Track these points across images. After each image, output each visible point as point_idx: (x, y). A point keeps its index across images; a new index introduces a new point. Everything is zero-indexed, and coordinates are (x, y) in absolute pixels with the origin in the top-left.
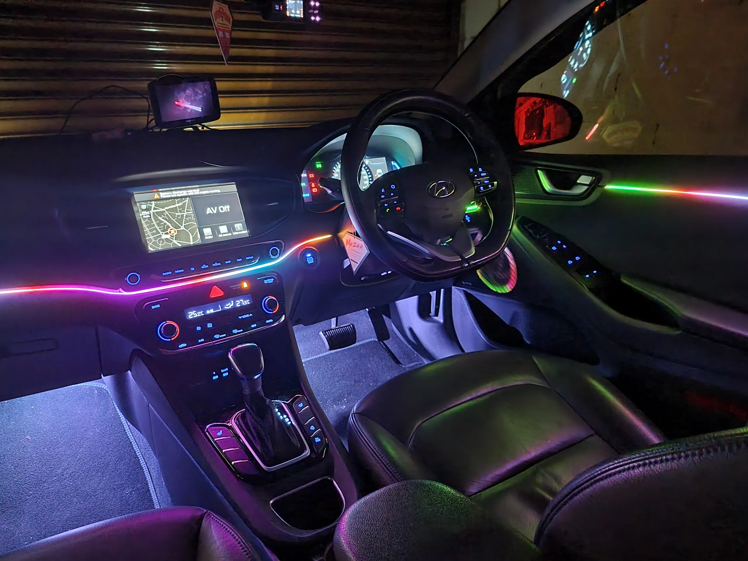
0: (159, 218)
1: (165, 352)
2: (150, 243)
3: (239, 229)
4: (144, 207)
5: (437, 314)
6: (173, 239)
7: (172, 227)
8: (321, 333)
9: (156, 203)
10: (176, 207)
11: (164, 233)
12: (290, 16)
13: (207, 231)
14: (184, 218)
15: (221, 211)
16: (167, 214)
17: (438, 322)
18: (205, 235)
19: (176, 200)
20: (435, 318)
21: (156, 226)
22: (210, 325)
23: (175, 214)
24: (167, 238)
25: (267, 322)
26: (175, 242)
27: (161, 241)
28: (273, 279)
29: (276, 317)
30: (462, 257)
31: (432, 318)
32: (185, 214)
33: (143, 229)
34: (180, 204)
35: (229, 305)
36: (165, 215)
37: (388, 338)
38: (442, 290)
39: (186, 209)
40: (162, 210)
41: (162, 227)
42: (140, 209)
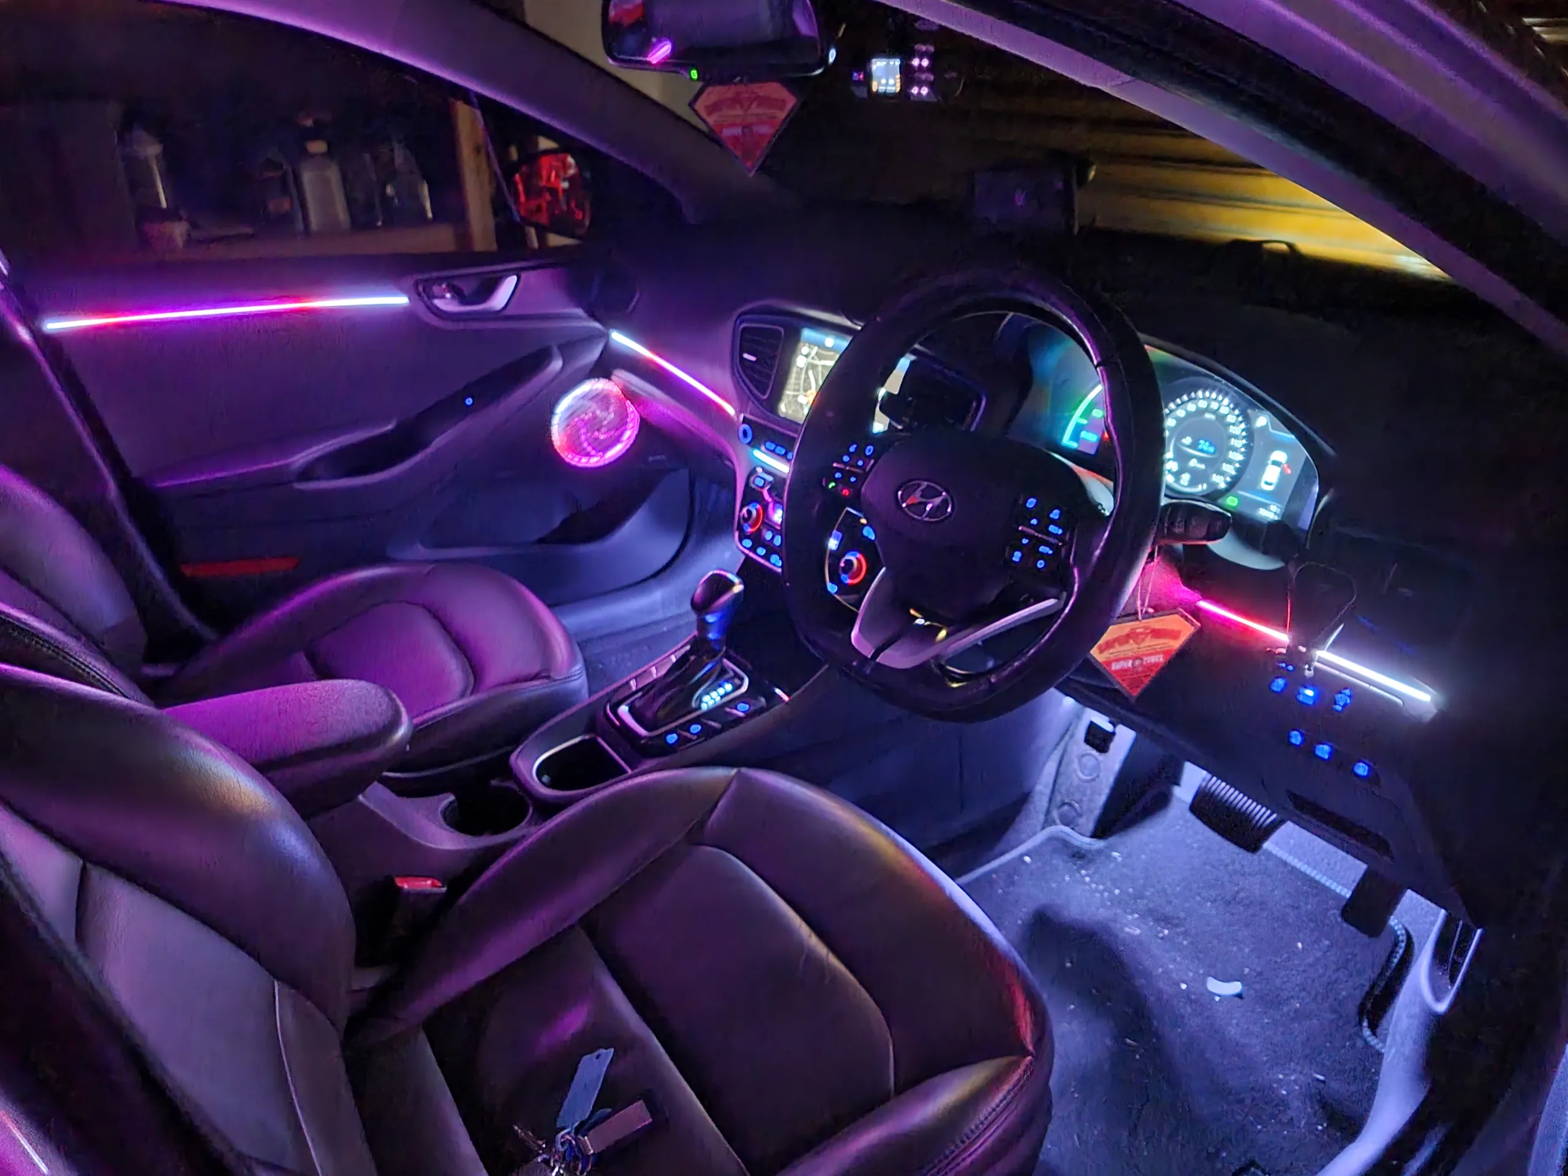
0: (810, 372)
2: (786, 400)
4: (805, 351)
9: (817, 350)
12: (877, 91)
21: (802, 381)
41: (806, 385)
42: (801, 352)
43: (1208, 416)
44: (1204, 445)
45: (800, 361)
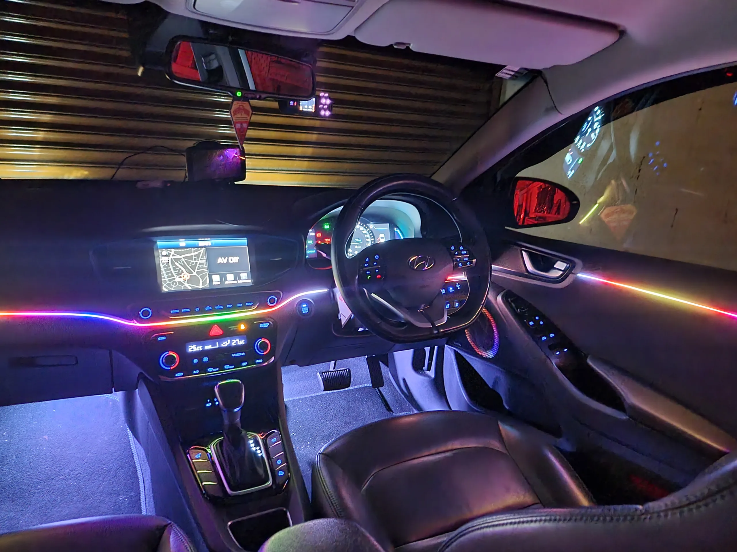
0: (176, 263)
1: (163, 378)
2: (165, 284)
3: (244, 278)
4: (164, 253)
5: (429, 369)
6: (185, 282)
7: (185, 272)
8: (318, 374)
9: (175, 250)
10: (192, 256)
11: (178, 276)
12: (302, 110)
13: (216, 279)
14: (198, 265)
15: (230, 261)
16: (183, 261)
17: (428, 376)
18: (213, 281)
19: (193, 249)
20: (428, 372)
21: (172, 270)
22: (205, 359)
23: (190, 262)
24: (180, 282)
25: (257, 361)
26: (187, 285)
27: (174, 284)
28: (268, 324)
29: (266, 358)
30: (433, 324)
31: (425, 372)
32: (199, 262)
33: (160, 271)
34: (196, 253)
35: (226, 344)
36: (182, 261)
37: (382, 385)
38: (436, 347)
39: (200, 258)
40: (179, 257)
41: (177, 271)
42: (160, 255)
45: (163, 260)
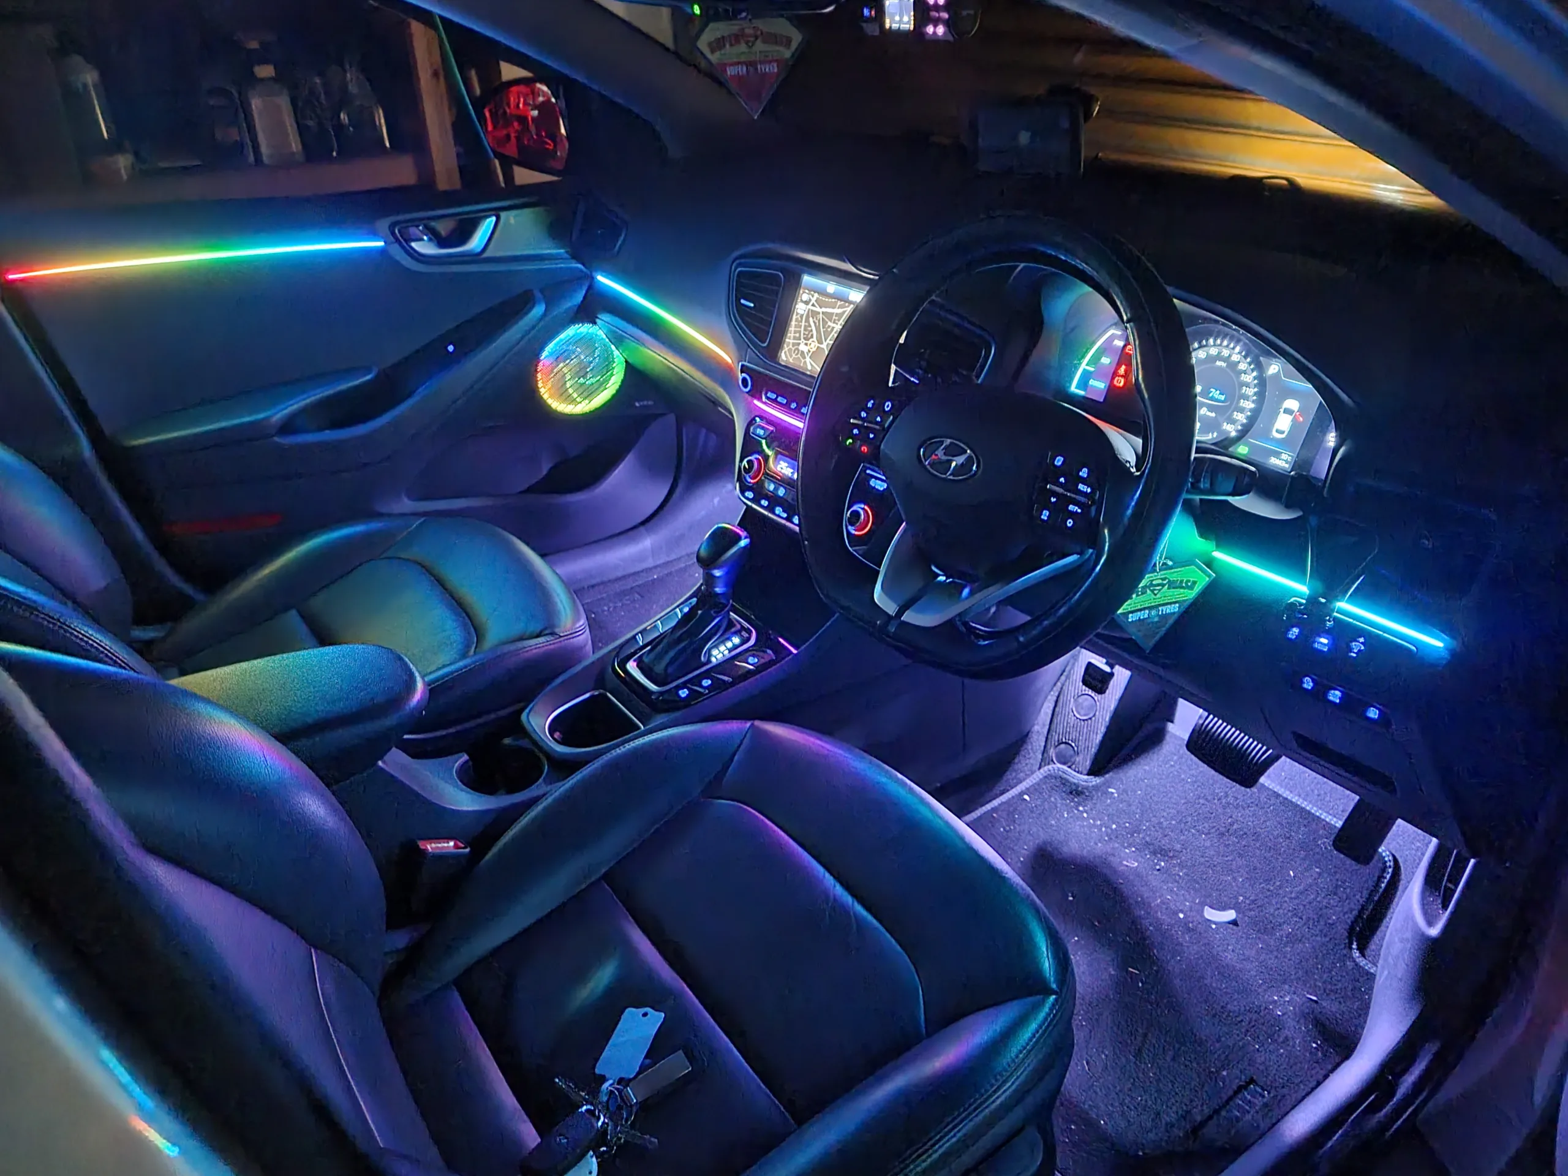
0: (811, 319)
2: (788, 351)
4: (805, 297)
6: (808, 355)
9: (818, 296)
10: (834, 313)
11: (804, 342)
16: (820, 319)
19: (839, 303)
21: (802, 329)
23: (827, 323)
27: (796, 352)
40: (818, 309)
41: (807, 333)
42: (801, 299)
43: (1219, 363)
44: (1215, 393)
45: (800, 308)
